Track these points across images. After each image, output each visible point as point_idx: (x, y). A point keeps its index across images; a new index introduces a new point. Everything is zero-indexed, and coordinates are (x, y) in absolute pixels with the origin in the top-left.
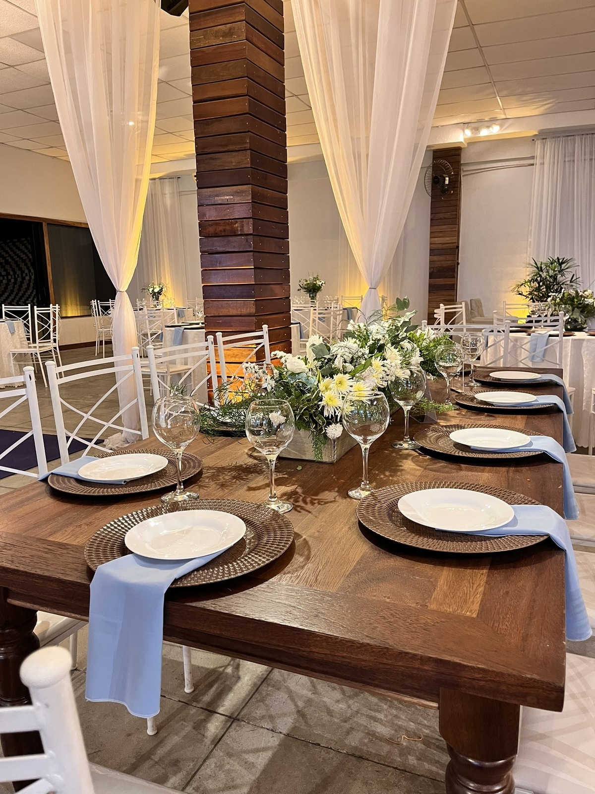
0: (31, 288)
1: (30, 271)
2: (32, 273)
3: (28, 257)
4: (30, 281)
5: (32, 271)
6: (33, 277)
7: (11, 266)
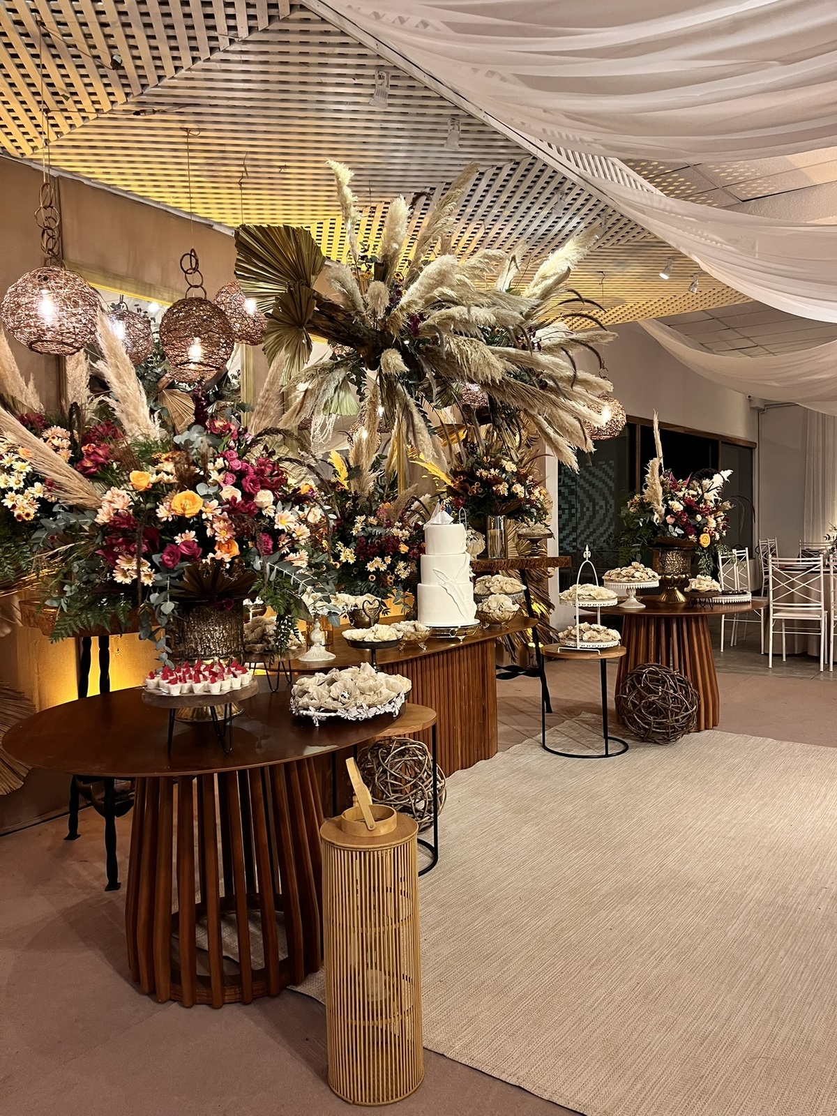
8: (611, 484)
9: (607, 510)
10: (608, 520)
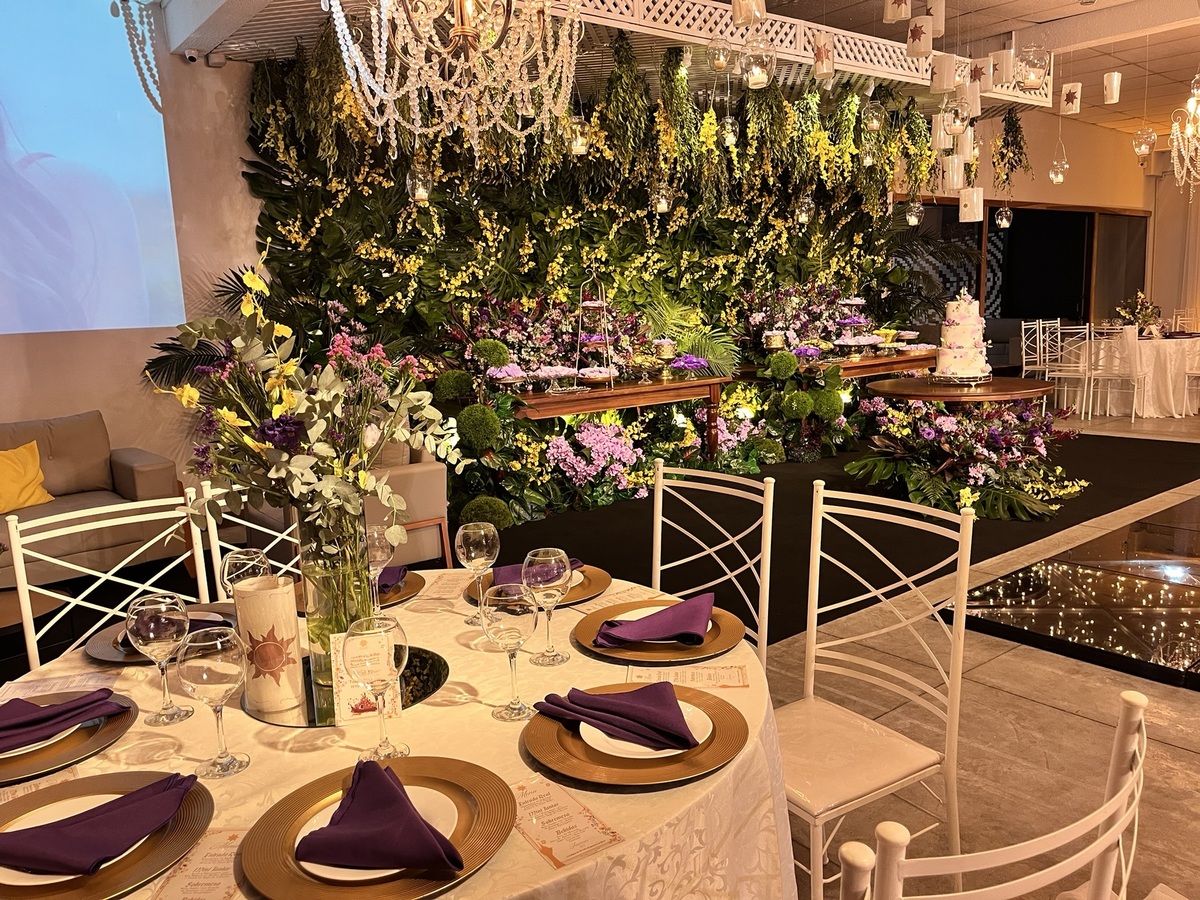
0: (993, 297)
1: (995, 275)
2: (998, 279)
3: (995, 257)
4: (992, 288)
5: (1000, 274)
6: (999, 283)
7: (966, 270)
8: (1000, 256)
9: (995, 283)
10: (995, 292)
